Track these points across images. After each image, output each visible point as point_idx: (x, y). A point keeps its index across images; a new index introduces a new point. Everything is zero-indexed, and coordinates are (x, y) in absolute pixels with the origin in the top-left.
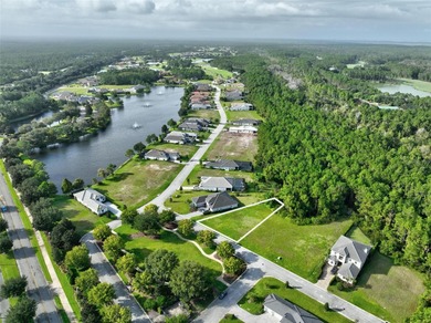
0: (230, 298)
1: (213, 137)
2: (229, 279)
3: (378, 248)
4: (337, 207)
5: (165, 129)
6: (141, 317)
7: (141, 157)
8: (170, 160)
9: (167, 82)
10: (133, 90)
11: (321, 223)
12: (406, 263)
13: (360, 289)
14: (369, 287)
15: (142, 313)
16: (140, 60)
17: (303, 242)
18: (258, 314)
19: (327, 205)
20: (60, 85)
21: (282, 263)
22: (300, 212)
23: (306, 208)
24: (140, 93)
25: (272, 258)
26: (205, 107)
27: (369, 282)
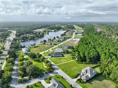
0: (43, 77)
1: (67, 41)
2: (46, 73)
3: (102, 73)
4: (93, 60)
5: (55, 38)
6: (16, 77)
7: (44, 43)
8: (51, 44)
9: (63, 29)
10: (53, 30)
11: (86, 64)
12: (111, 79)
13: (87, 83)
14: (92, 84)
15: (17, 76)
16: (60, 25)
17: (76, 68)
18: (48, 83)
19: (89, 58)
20: (37, 29)
21: (65, 72)
22: (80, 60)
23: (82, 59)
24: (55, 31)
25: (63, 70)
26: (69, 34)
27: (92, 82)
